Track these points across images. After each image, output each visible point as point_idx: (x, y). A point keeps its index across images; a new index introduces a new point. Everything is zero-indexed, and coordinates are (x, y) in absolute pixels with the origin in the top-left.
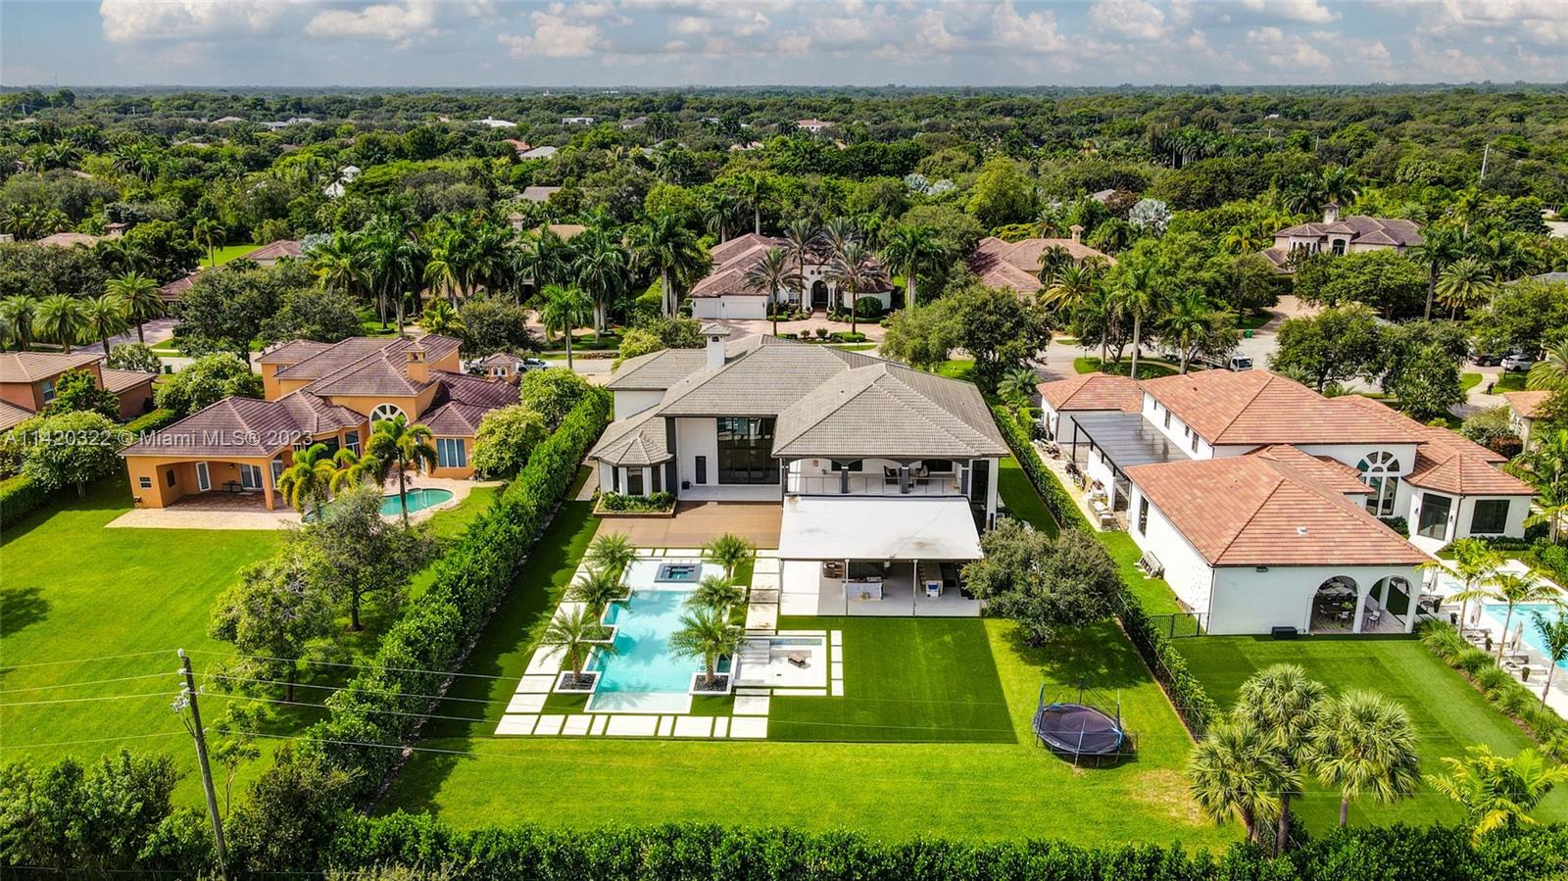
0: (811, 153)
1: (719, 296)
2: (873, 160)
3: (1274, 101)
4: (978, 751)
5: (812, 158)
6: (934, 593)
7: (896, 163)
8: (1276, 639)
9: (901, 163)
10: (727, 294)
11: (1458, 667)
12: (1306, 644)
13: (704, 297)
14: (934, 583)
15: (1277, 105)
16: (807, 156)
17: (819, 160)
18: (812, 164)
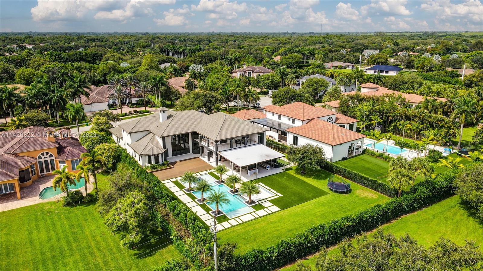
0: (58, 55)
1: (91, 104)
2: (83, 57)
3: (173, 37)
4: (325, 197)
5: (59, 57)
6: (269, 169)
7: (91, 58)
8: (344, 160)
9: (93, 57)
10: (94, 103)
11: (377, 157)
12: (350, 159)
13: (86, 105)
14: (268, 166)
15: (174, 38)
16: (57, 56)
17: (62, 58)
18: (60, 59)
